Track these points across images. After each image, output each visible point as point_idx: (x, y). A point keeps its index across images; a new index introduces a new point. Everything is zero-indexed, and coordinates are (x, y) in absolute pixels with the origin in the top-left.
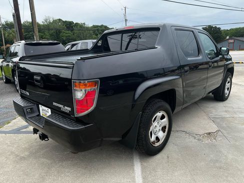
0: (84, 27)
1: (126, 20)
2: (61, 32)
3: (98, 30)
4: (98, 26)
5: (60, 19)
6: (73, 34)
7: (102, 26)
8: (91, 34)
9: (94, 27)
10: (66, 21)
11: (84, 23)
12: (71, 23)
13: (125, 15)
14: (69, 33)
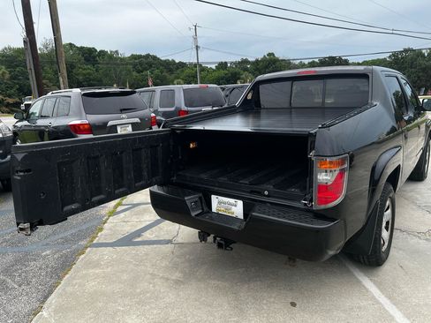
0: (117, 59)
1: (197, 47)
2: (75, 67)
3: (141, 64)
4: (140, 57)
5: (70, 44)
6: (97, 71)
7: (148, 56)
8: (129, 71)
9: (134, 57)
10: (82, 48)
11: (117, 52)
12: (91, 51)
13: (195, 39)
14: (89, 68)
